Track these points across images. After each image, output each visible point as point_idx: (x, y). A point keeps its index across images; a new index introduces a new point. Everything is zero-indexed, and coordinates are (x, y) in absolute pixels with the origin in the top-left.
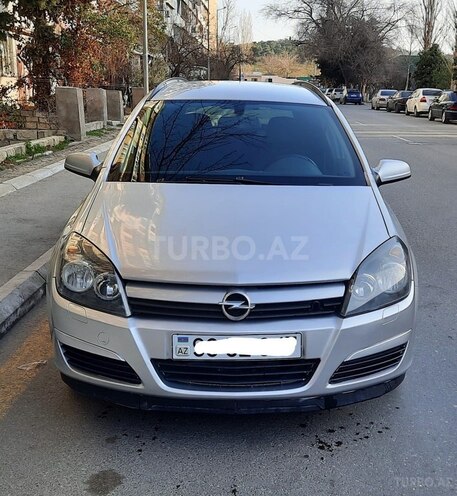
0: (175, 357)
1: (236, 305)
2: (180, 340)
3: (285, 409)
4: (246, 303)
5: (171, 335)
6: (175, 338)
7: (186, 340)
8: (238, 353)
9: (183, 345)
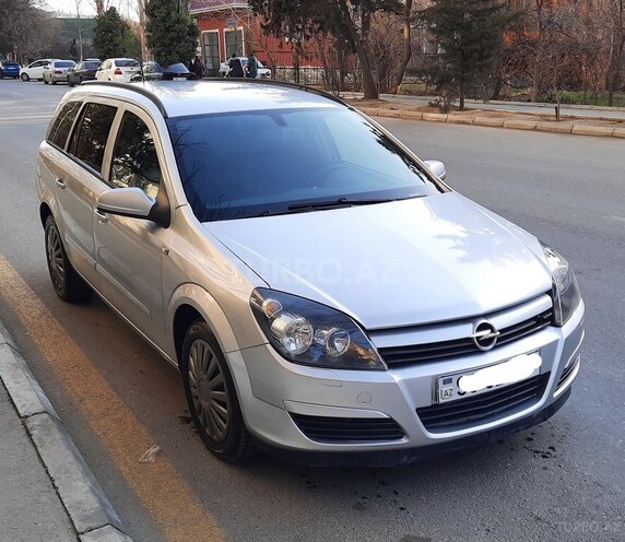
0: (441, 401)
1: (486, 333)
2: (445, 382)
4: (493, 331)
5: (436, 379)
6: (441, 381)
7: (450, 381)
8: (494, 384)
9: (448, 387)
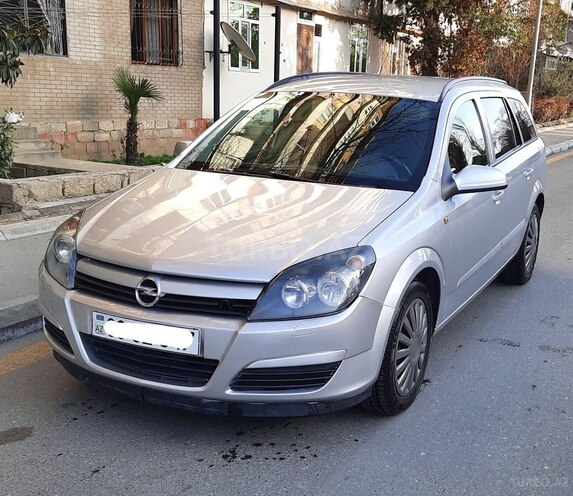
0: (94, 334)
1: (149, 291)
2: (98, 318)
3: (190, 407)
4: (156, 291)
5: (92, 310)
6: (94, 315)
7: (102, 318)
9: (99, 322)
